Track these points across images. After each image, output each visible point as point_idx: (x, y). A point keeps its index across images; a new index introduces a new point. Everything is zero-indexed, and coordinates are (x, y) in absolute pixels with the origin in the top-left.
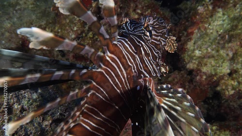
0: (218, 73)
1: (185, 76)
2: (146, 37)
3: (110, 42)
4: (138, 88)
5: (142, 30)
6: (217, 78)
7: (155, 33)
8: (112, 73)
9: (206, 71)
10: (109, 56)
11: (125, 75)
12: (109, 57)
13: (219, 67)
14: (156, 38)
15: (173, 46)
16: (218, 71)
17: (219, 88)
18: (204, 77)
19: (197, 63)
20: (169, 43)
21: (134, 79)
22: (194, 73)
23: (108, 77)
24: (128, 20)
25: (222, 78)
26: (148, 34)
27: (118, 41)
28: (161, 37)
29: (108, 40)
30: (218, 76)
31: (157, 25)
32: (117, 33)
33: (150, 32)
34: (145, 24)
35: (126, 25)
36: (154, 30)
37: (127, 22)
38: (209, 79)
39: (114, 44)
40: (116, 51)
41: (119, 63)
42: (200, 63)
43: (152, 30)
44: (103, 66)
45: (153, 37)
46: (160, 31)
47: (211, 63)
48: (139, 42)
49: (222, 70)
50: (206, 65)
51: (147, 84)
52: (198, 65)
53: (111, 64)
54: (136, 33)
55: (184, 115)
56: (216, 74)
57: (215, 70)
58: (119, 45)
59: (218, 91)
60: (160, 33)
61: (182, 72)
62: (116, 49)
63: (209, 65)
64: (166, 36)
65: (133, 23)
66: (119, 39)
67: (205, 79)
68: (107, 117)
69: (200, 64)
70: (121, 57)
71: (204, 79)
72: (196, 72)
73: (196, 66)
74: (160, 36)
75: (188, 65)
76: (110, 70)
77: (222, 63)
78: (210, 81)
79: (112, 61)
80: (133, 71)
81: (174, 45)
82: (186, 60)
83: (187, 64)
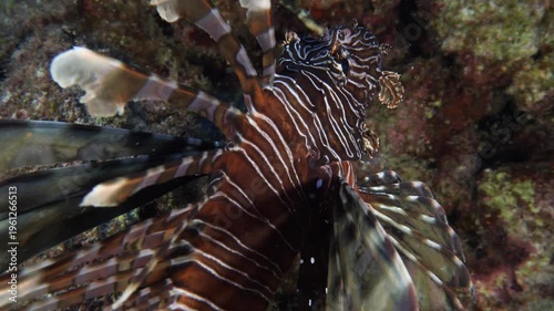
0: (511, 56)
1: (439, 68)
2: (336, 75)
3: (257, 86)
4: (320, 183)
5: (327, 58)
6: (510, 68)
7: (355, 65)
8: (262, 153)
9: (484, 54)
10: (254, 117)
11: (291, 157)
12: (256, 120)
13: (513, 42)
14: (356, 74)
15: (395, 92)
16: (511, 51)
17: (511, 90)
18: (481, 68)
19: (464, 36)
20: (384, 86)
21: (310, 166)
22: (458, 60)
23: (253, 163)
24: (296, 36)
25: (519, 66)
26: (340, 67)
27: (275, 85)
28: (368, 72)
29: (255, 81)
30: (510, 64)
31: (359, 45)
32: (273, 68)
33: (344, 62)
34: (332, 45)
35: (292, 48)
36: (353, 58)
37: (294, 41)
38: (490, 71)
39: (266, 90)
40: (270, 107)
41: (277, 131)
42: (470, 36)
43: (349, 56)
44: (243, 140)
45: (352, 72)
46: (366, 60)
47: (495, 35)
48: (321, 86)
49: (519, 48)
50: (484, 39)
51: (340, 175)
52: (466, 41)
53: (260, 135)
54: (315, 66)
55: (417, 246)
56: (506, 59)
57: (504, 50)
58: (278, 93)
59: (509, 95)
60: (366, 63)
61: (431, 60)
62: (271, 102)
63: (490, 39)
64: (378, 70)
65: (307, 44)
66: (276, 79)
67: (483, 71)
68: (253, 248)
69: (471, 38)
70: (281, 119)
71: (479, 73)
72: (463, 56)
73: (461, 43)
74: (365, 70)
75: (444, 43)
76: (257, 148)
77: (521, 32)
78: (493, 75)
79: (262, 129)
80: (308, 147)
81: (397, 89)
82: (441, 33)
83: (442, 40)
